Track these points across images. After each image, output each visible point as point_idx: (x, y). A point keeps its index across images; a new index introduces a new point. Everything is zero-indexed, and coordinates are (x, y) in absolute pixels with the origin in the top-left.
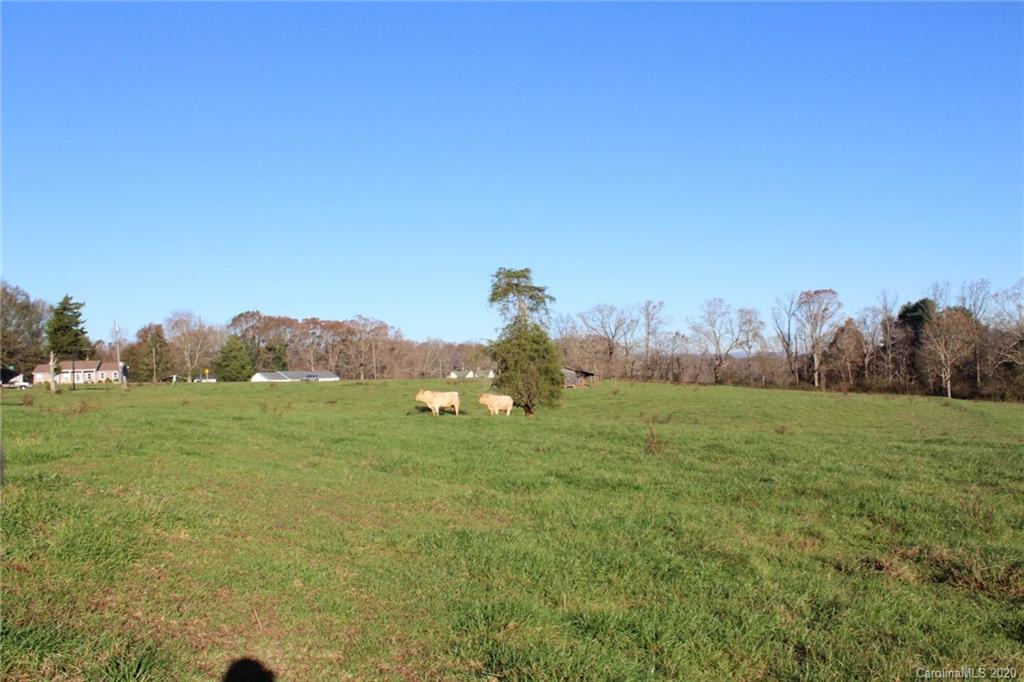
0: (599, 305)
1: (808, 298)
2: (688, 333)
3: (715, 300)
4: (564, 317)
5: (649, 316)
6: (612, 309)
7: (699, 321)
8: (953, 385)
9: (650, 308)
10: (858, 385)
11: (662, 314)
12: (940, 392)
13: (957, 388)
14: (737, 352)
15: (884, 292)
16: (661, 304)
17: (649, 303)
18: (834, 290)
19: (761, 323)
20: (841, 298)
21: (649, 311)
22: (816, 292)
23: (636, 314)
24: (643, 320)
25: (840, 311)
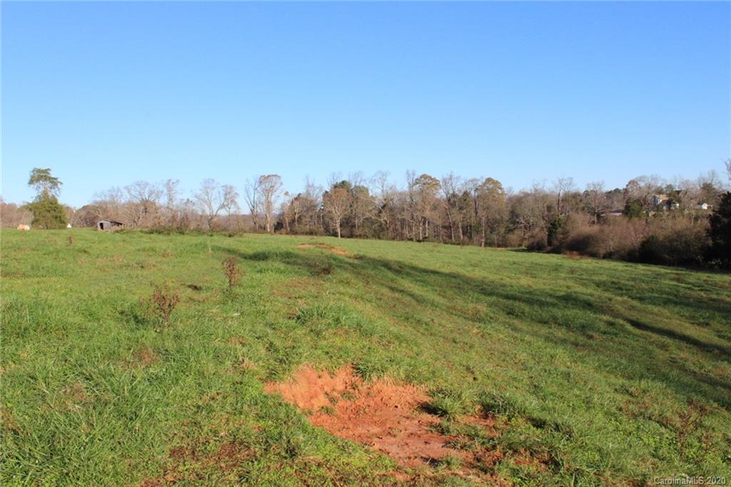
0: (138, 181)
1: (264, 179)
2: (194, 200)
3: (209, 179)
4: (116, 188)
5: (170, 189)
6: (147, 184)
7: (199, 192)
8: (341, 231)
9: (171, 184)
10: (291, 230)
11: (178, 188)
12: (335, 235)
13: (344, 232)
14: (223, 213)
15: (307, 177)
16: (178, 181)
17: (170, 180)
18: (278, 175)
19: (237, 194)
20: (282, 180)
21: (170, 186)
22: (269, 176)
23: (161, 188)
24: (165, 191)
25: (282, 187)
